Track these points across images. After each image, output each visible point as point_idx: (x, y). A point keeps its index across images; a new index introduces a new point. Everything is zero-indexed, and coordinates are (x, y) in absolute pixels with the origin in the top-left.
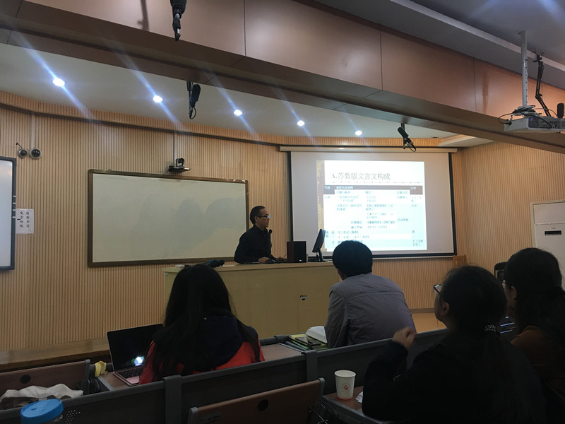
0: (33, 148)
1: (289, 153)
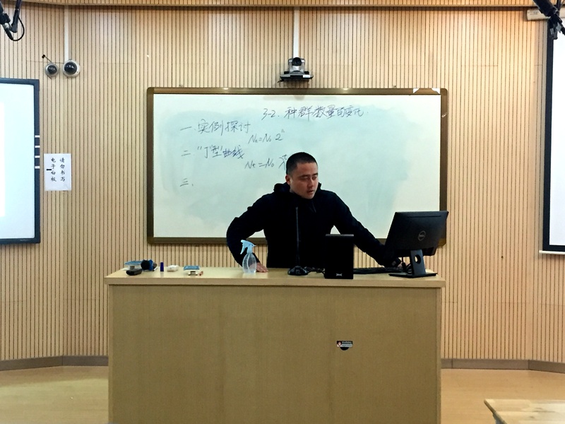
0: (67, 60)
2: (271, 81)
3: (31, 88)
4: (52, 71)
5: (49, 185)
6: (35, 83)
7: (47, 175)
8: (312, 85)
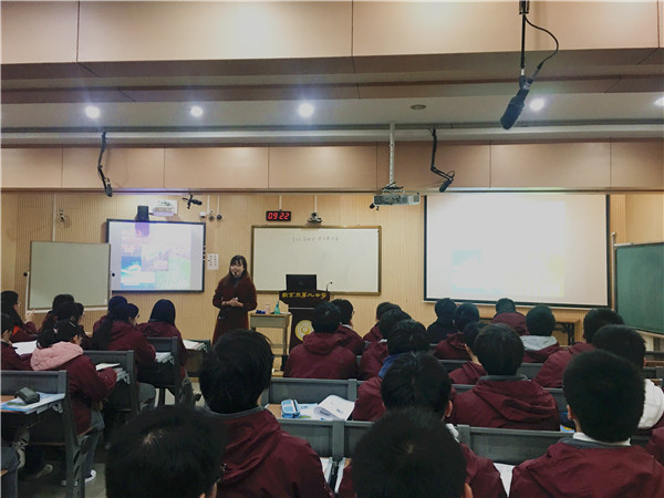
0: (218, 214)
1: (426, 197)
2: (305, 223)
3: (202, 226)
4: (211, 219)
5: (208, 268)
6: (204, 224)
7: (208, 264)
8: (322, 224)
